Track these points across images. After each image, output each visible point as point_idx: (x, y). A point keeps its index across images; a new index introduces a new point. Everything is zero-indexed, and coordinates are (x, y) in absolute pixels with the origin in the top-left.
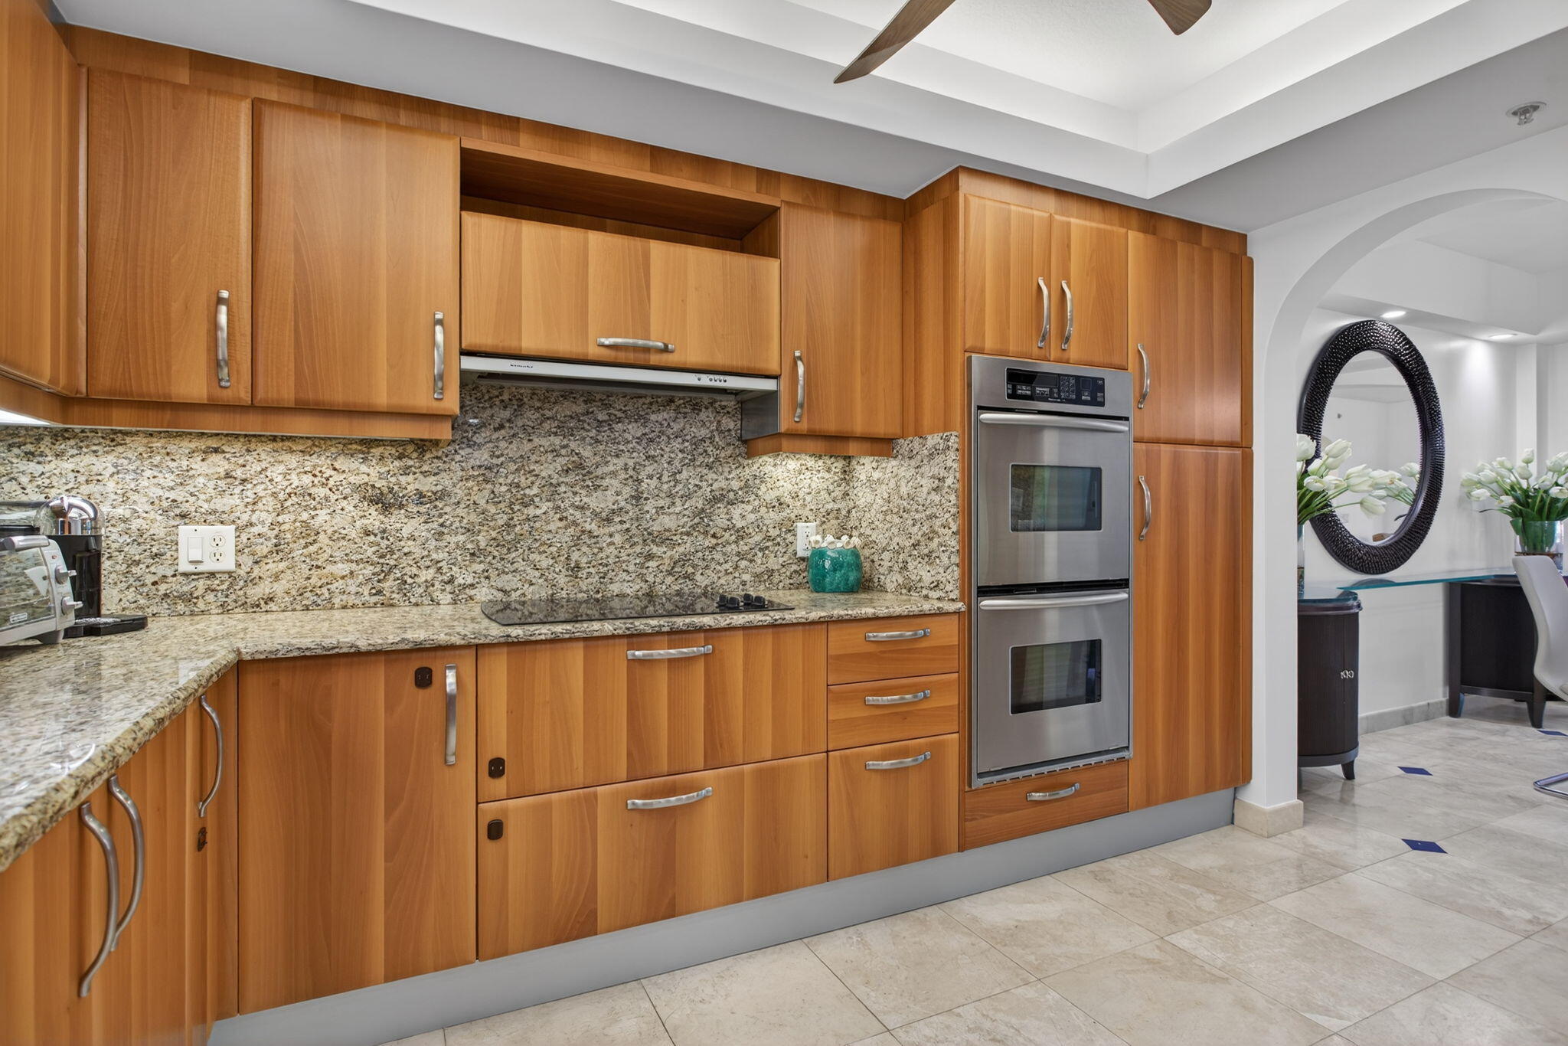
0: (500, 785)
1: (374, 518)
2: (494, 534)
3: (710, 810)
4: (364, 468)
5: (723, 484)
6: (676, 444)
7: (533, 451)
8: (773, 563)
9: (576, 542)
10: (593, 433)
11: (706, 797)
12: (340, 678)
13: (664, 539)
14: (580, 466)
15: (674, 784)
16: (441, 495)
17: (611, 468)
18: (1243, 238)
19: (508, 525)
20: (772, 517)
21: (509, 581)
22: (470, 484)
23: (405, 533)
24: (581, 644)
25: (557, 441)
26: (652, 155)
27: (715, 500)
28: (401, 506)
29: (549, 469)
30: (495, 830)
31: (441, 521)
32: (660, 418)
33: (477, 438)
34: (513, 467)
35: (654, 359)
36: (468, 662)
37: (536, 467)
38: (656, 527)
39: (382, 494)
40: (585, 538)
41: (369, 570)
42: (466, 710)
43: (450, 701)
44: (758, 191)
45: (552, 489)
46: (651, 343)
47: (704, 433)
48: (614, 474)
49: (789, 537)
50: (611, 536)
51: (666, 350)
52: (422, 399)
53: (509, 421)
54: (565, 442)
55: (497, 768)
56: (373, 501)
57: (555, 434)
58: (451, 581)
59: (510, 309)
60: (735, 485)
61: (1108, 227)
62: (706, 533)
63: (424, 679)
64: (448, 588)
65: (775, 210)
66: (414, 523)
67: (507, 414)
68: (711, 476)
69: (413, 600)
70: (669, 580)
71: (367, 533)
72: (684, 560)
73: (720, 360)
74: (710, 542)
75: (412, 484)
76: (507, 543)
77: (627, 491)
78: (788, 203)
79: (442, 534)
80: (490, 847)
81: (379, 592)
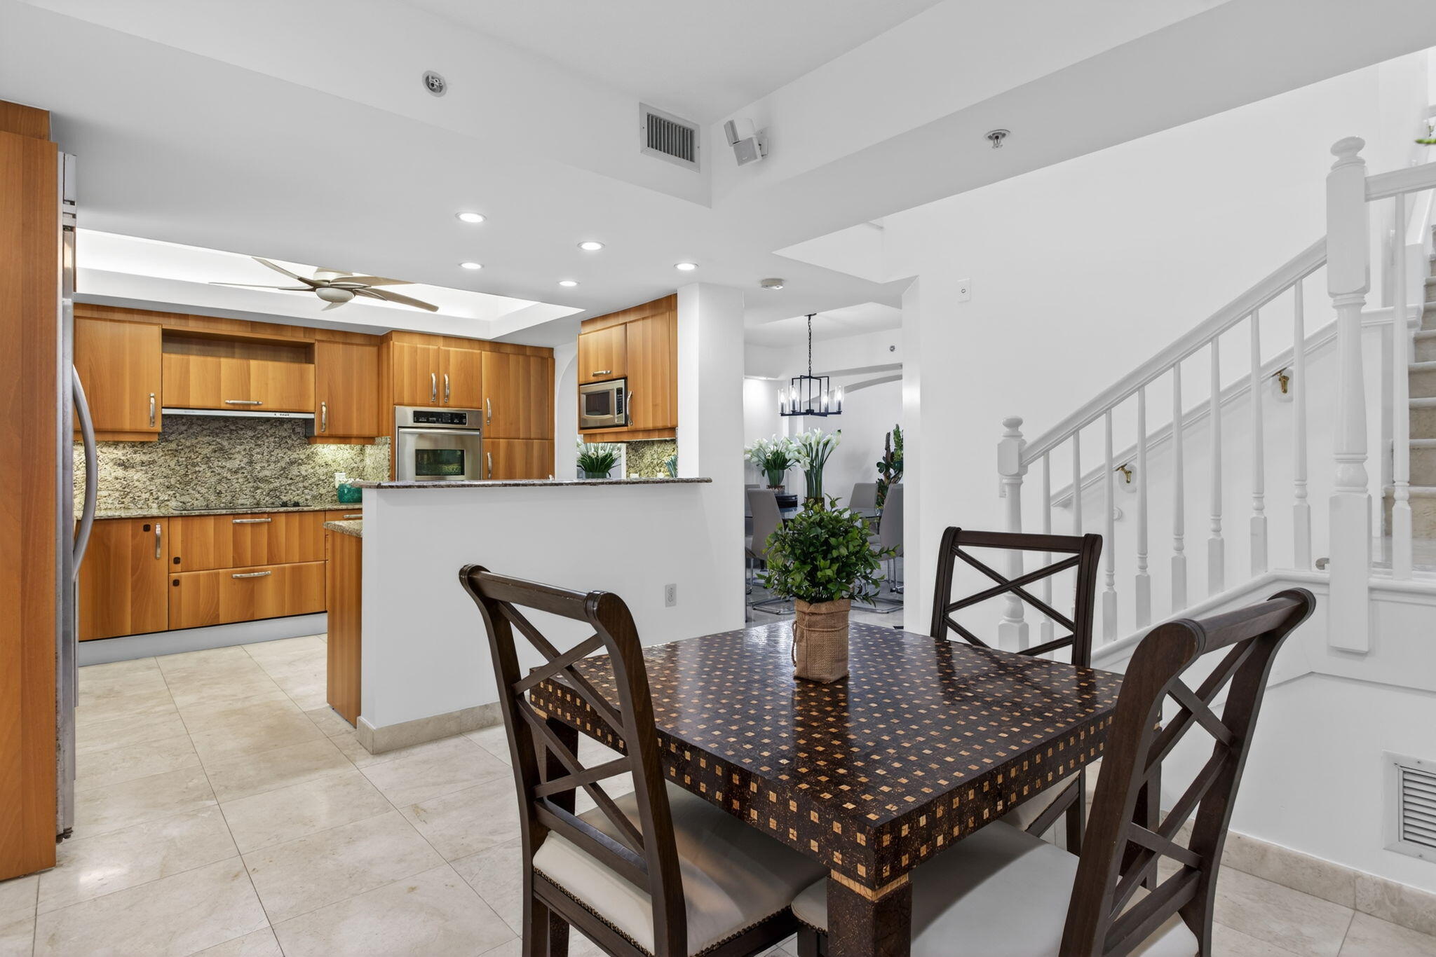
0: (179, 567)
1: (120, 472)
2: (178, 478)
3: (270, 580)
4: (115, 451)
5: (296, 456)
6: (272, 439)
7: (197, 443)
8: (323, 491)
9: (220, 481)
10: (228, 435)
11: (266, 576)
12: (114, 528)
13: (265, 480)
14: (221, 449)
15: (254, 570)
16: (154, 462)
17: (237, 450)
18: (551, 350)
19: (186, 475)
20: (321, 471)
21: (186, 499)
22: (167, 457)
23: (135, 478)
24: (213, 517)
25: (211, 438)
26: (251, 325)
27: (292, 463)
28: (133, 467)
29: (207, 451)
30: (176, 583)
31: (152, 473)
32: (263, 428)
33: (170, 438)
34: (186, 450)
35: (252, 408)
36: (165, 523)
37: (200, 451)
38: (261, 475)
39: (124, 462)
40: (224, 480)
41: (117, 494)
42: (164, 541)
43: (158, 540)
44: (305, 337)
45: (207, 459)
46: (251, 402)
47: (284, 434)
48: (239, 452)
49: (331, 480)
50: (237, 479)
51: (258, 404)
52: (146, 426)
53: (186, 430)
54: (215, 439)
55: (177, 561)
56: (119, 465)
57: (209, 436)
58: (157, 499)
59: (184, 387)
60: (303, 457)
61: (471, 350)
62: (287, 478)
63: (147, 528)
64: (156, 501)
65: (312, 344)
66: (139, 474)
67: (184, 428)
68: (289, 453)
69: (139, 506)
70: (267, 498)
71: (117, 478)
72: (275, 490)
73: (285, 407)
74: (289, 482)
75: (138, 458)
76: (185, 482)
77: (245, 460)
78: (319, 341)
79: (153, 478)
80: (174, 589)
81: (123, 503)
